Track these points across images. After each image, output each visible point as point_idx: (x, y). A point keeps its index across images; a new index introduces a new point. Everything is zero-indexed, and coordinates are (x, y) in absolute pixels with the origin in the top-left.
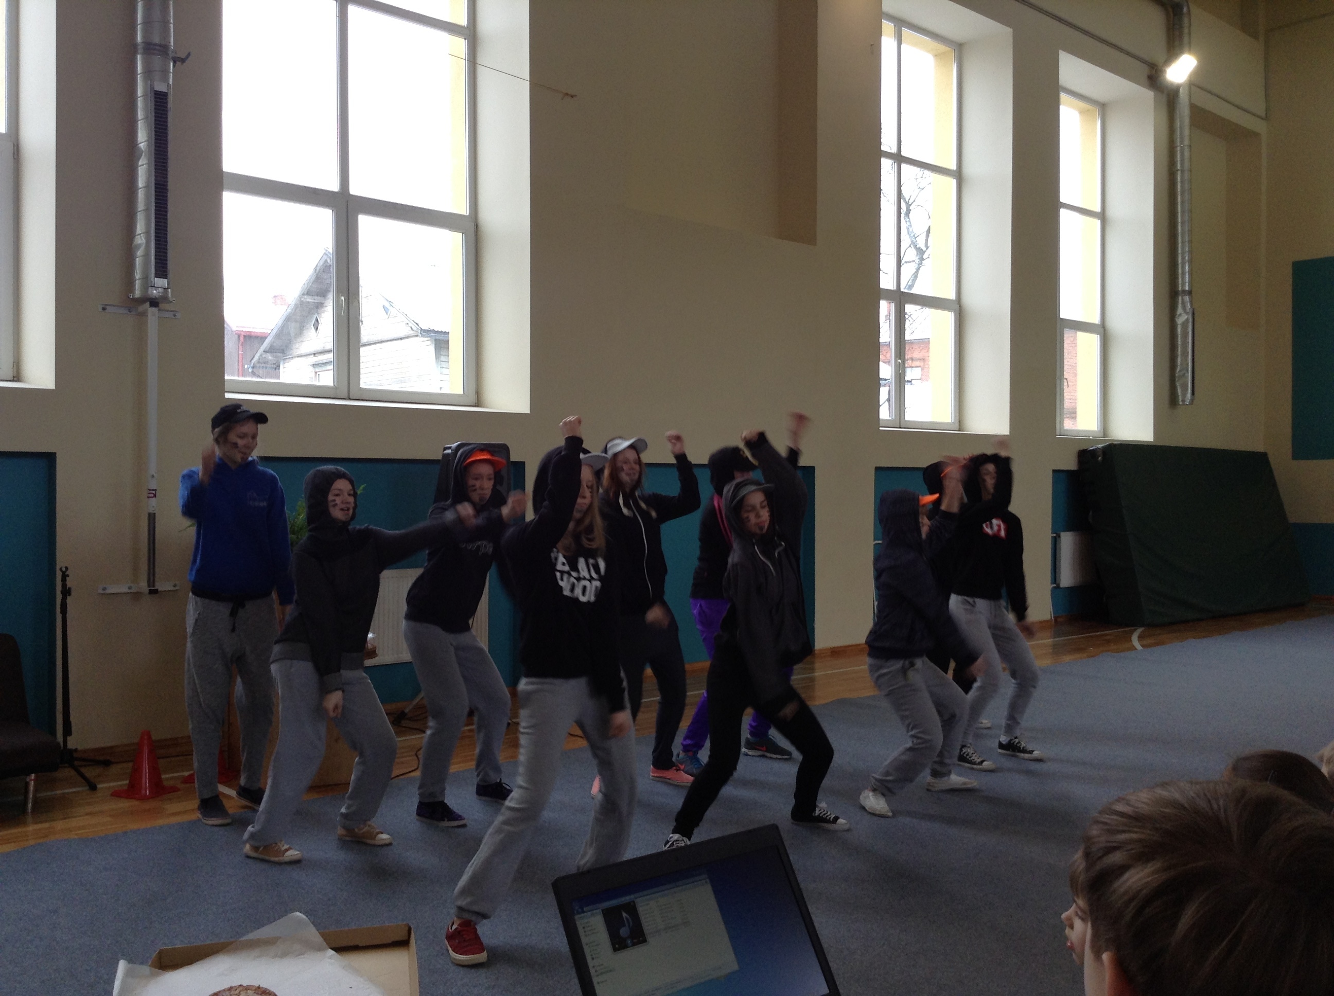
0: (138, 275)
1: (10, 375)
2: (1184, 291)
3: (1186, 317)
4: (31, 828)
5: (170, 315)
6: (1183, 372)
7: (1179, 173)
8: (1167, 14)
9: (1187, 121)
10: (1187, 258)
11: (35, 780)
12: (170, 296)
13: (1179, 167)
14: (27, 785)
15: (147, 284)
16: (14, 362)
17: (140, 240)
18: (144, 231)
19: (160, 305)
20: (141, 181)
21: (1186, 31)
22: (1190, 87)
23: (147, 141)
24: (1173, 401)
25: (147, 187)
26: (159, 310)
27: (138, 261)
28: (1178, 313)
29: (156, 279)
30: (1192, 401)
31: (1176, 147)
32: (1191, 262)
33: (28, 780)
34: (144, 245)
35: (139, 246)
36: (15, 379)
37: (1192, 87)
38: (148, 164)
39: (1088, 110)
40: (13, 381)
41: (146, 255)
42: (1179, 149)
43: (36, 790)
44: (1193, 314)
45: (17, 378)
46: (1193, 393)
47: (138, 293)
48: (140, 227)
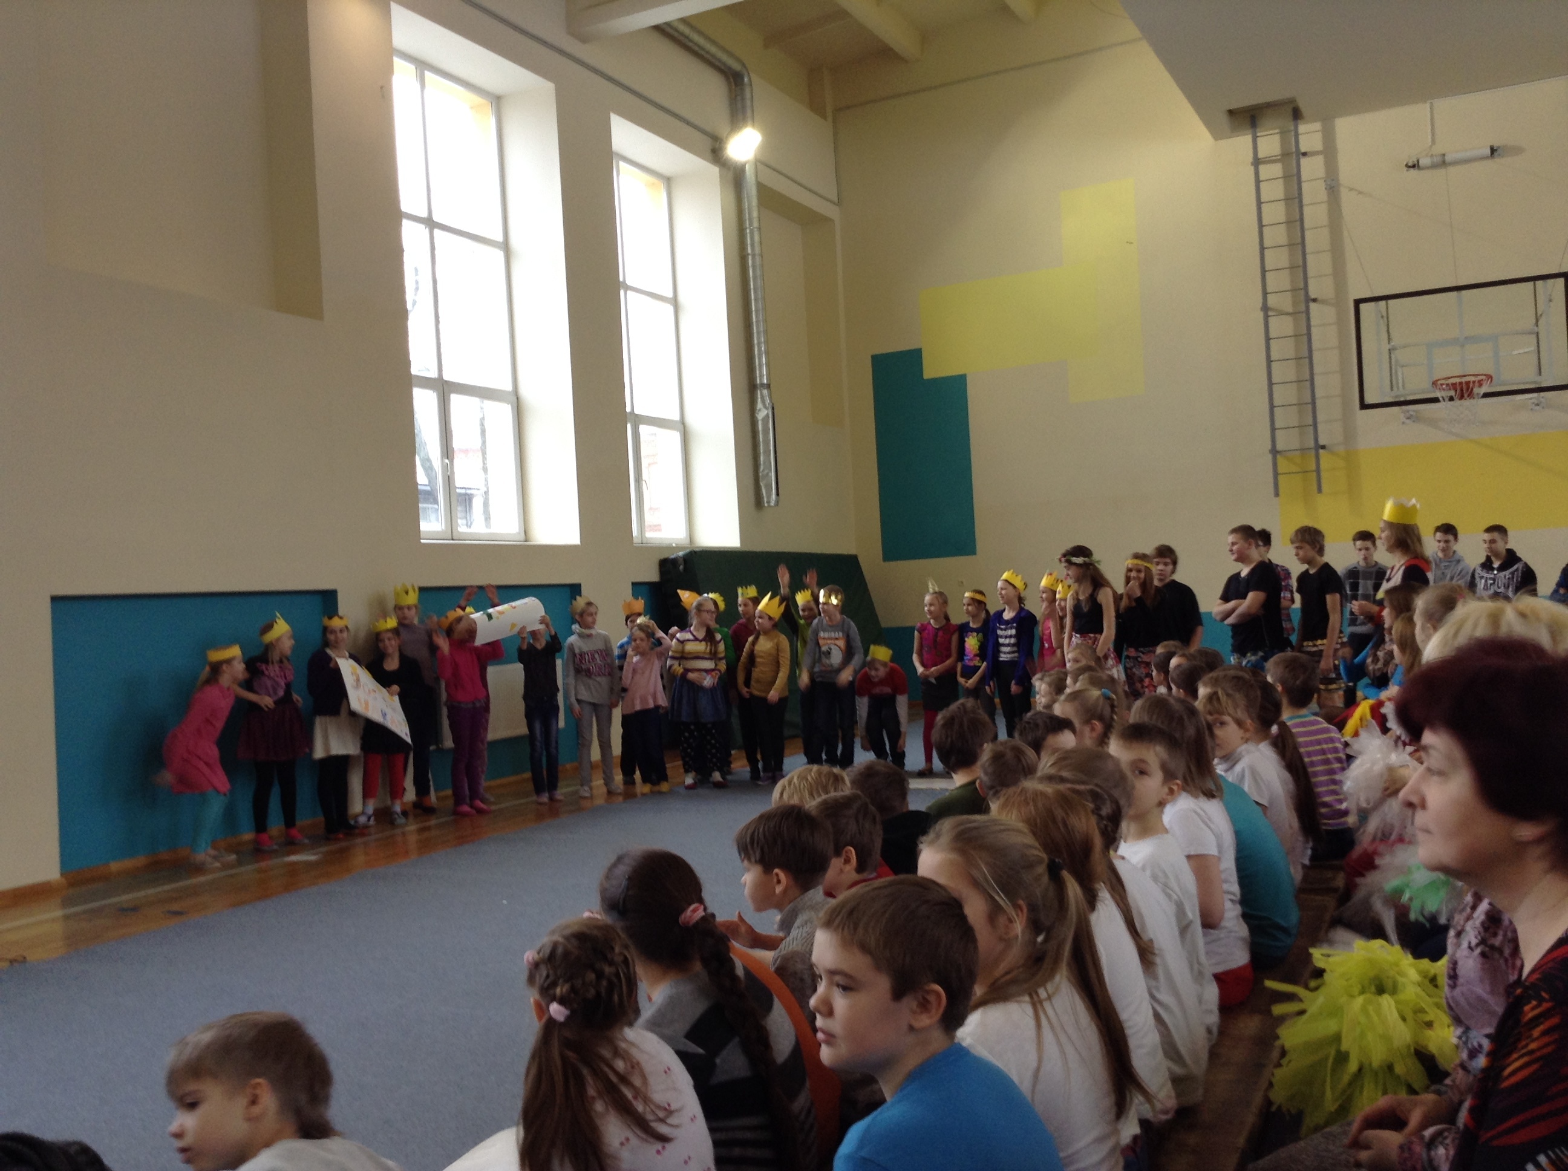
2: (762, 385)
3: (766, 412)
6: (766, 471)
7: (750, 257)
8: (729, 83)
9: (755, 202)
10: (763, 349)
13: (750, 251)
21: (748, 103)
22: (756, 165)
24: (759, 503)
28: (758, 408)
30: (777, 503)
31: (746, 228)
32: (767, 353)
37: (758, 164)
39: (653, 184)
42: (748, 231)
44: (773, 409)
46: (778, 494)
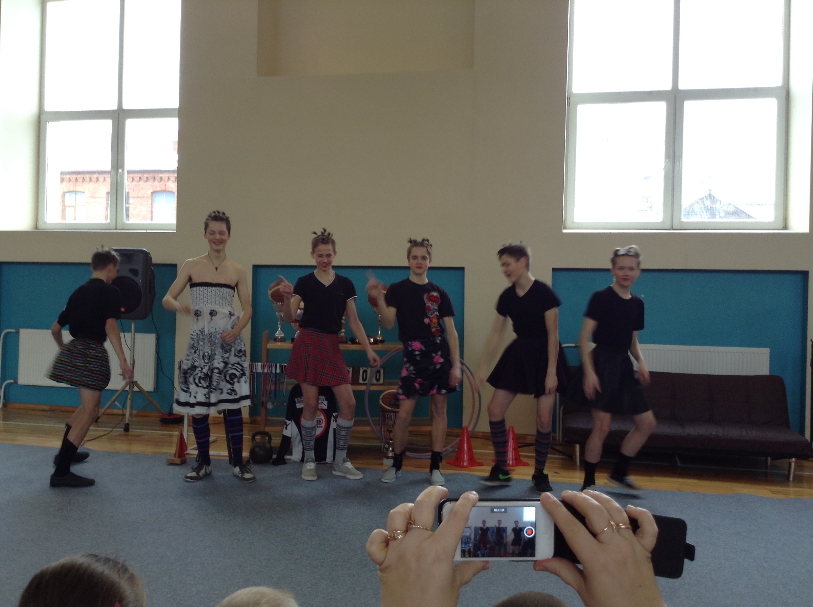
1: (781, 227)
4: (792, 489)
11: (795, 462)
14: (790, 464)
16: (783, 219)
33: (791, 461)
36: (784, 228)
40: (783, 229)
43: (795, 469)
45: (785, 227)
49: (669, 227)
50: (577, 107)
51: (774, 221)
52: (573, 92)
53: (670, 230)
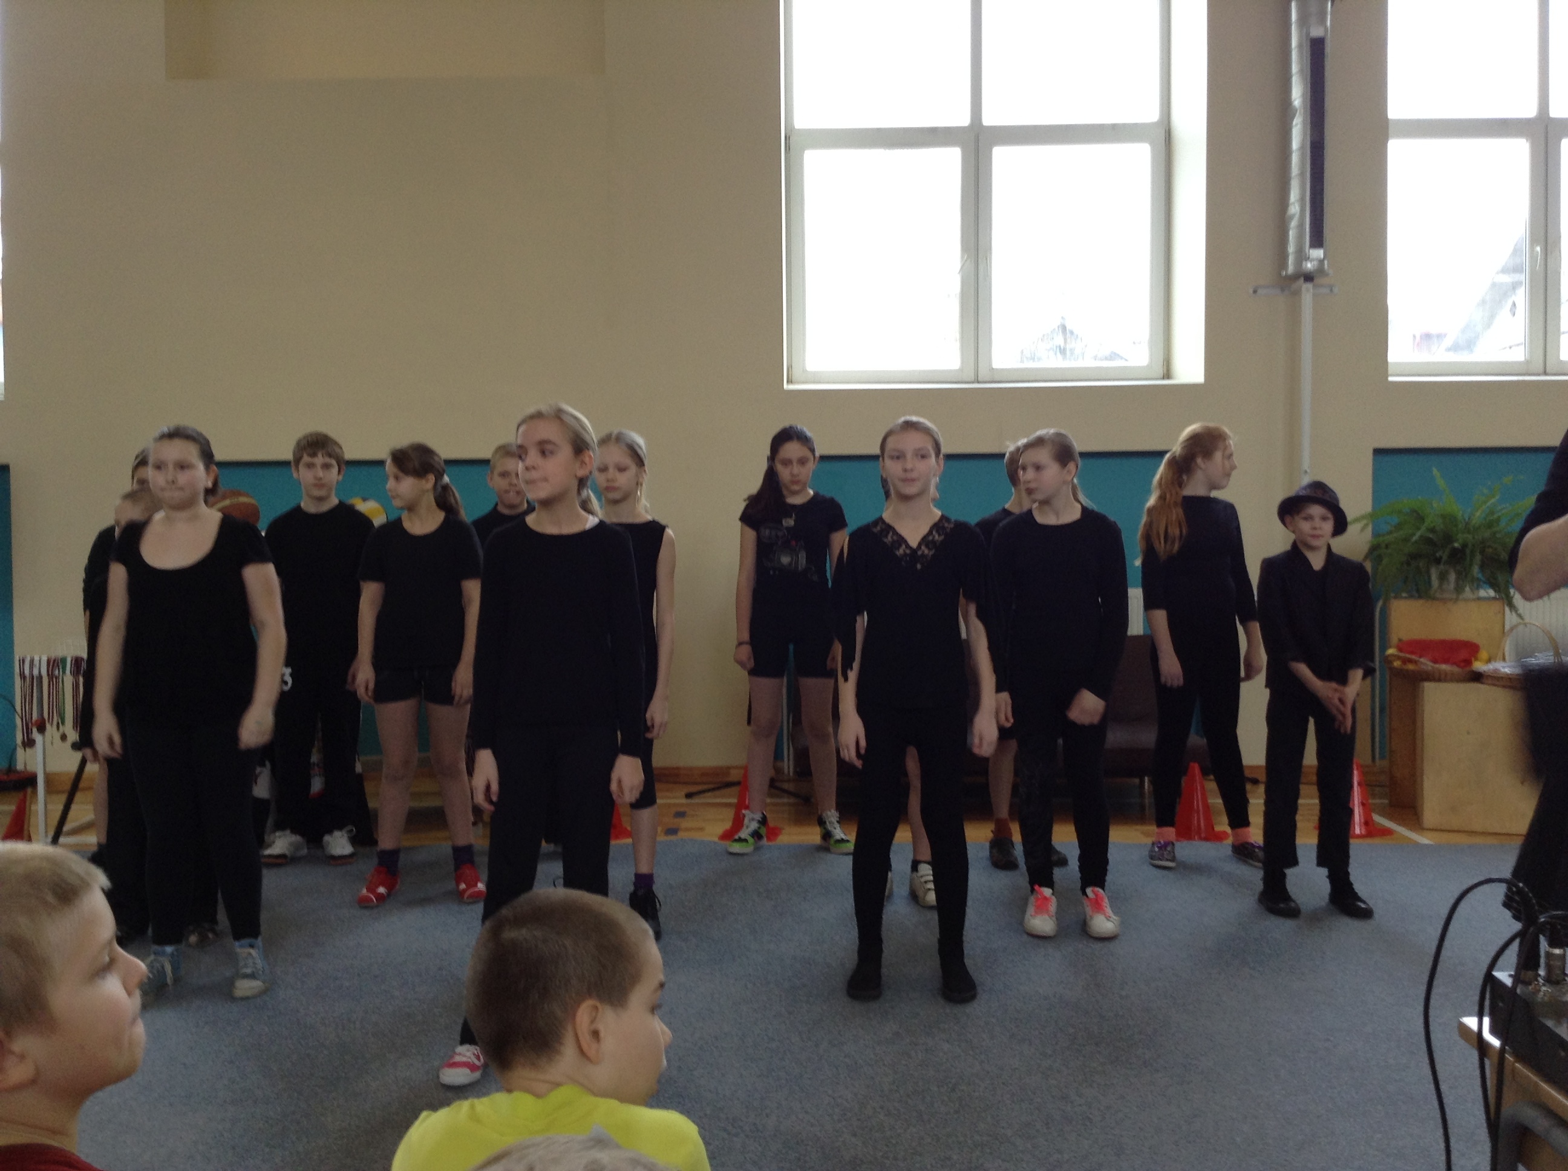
0: (1291, 249)
1: (1161, 373)
5: (1326, 291)
12: (1326, 266)
15: (1301, 256)
16: (1164, 360)
17: (1294, 209)
18: (1298, 197)
19: (1315, 281)
20: (1295, 144)
23: (1304, 95)
25: (1302, 148)
26: (1314, 285)
27: (1292, 234)
29: (1311, 251)
34: (1297, 216)
35: (1292, 217)
36: (1165, 377)
38: (1304, 123)
40: (1163, 378)
41: (1301, 225)
45: (1168, 375)
47: (1291, 269)
48: (1294, 195)
49: (972, 377)
50: (802, 156)
51: (1148, 366)
52: (796, 127)
53: (973, 382)
